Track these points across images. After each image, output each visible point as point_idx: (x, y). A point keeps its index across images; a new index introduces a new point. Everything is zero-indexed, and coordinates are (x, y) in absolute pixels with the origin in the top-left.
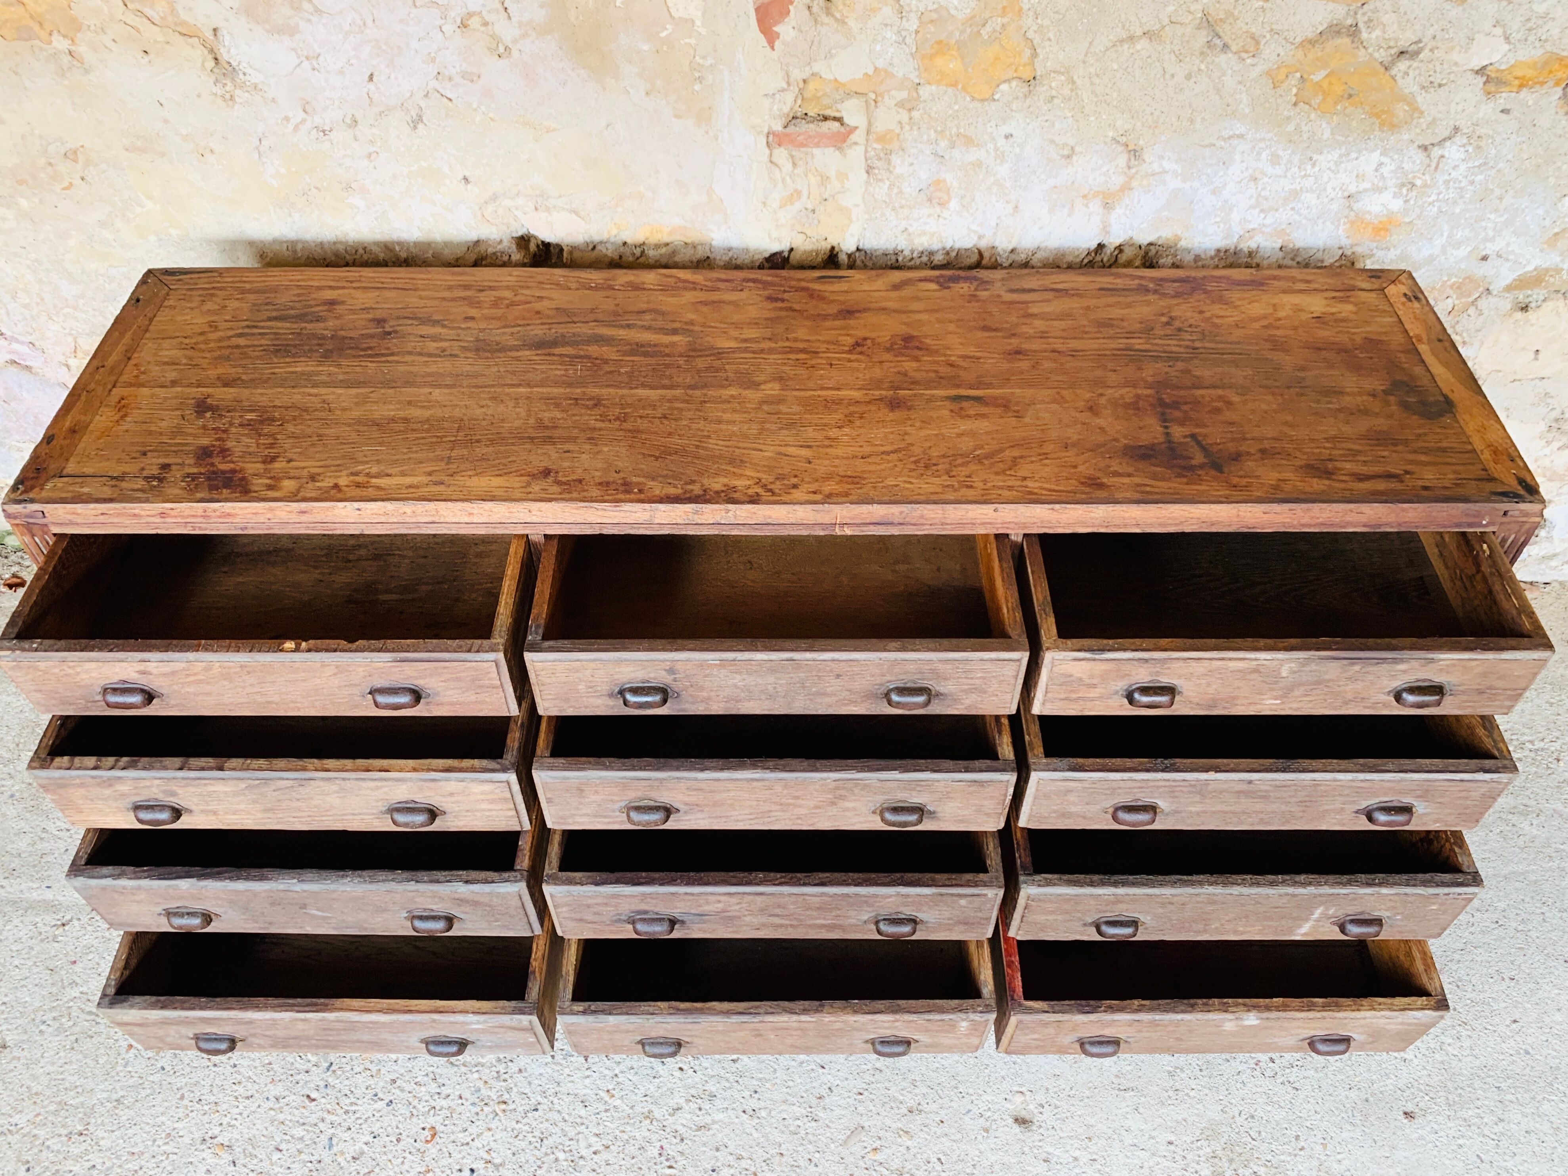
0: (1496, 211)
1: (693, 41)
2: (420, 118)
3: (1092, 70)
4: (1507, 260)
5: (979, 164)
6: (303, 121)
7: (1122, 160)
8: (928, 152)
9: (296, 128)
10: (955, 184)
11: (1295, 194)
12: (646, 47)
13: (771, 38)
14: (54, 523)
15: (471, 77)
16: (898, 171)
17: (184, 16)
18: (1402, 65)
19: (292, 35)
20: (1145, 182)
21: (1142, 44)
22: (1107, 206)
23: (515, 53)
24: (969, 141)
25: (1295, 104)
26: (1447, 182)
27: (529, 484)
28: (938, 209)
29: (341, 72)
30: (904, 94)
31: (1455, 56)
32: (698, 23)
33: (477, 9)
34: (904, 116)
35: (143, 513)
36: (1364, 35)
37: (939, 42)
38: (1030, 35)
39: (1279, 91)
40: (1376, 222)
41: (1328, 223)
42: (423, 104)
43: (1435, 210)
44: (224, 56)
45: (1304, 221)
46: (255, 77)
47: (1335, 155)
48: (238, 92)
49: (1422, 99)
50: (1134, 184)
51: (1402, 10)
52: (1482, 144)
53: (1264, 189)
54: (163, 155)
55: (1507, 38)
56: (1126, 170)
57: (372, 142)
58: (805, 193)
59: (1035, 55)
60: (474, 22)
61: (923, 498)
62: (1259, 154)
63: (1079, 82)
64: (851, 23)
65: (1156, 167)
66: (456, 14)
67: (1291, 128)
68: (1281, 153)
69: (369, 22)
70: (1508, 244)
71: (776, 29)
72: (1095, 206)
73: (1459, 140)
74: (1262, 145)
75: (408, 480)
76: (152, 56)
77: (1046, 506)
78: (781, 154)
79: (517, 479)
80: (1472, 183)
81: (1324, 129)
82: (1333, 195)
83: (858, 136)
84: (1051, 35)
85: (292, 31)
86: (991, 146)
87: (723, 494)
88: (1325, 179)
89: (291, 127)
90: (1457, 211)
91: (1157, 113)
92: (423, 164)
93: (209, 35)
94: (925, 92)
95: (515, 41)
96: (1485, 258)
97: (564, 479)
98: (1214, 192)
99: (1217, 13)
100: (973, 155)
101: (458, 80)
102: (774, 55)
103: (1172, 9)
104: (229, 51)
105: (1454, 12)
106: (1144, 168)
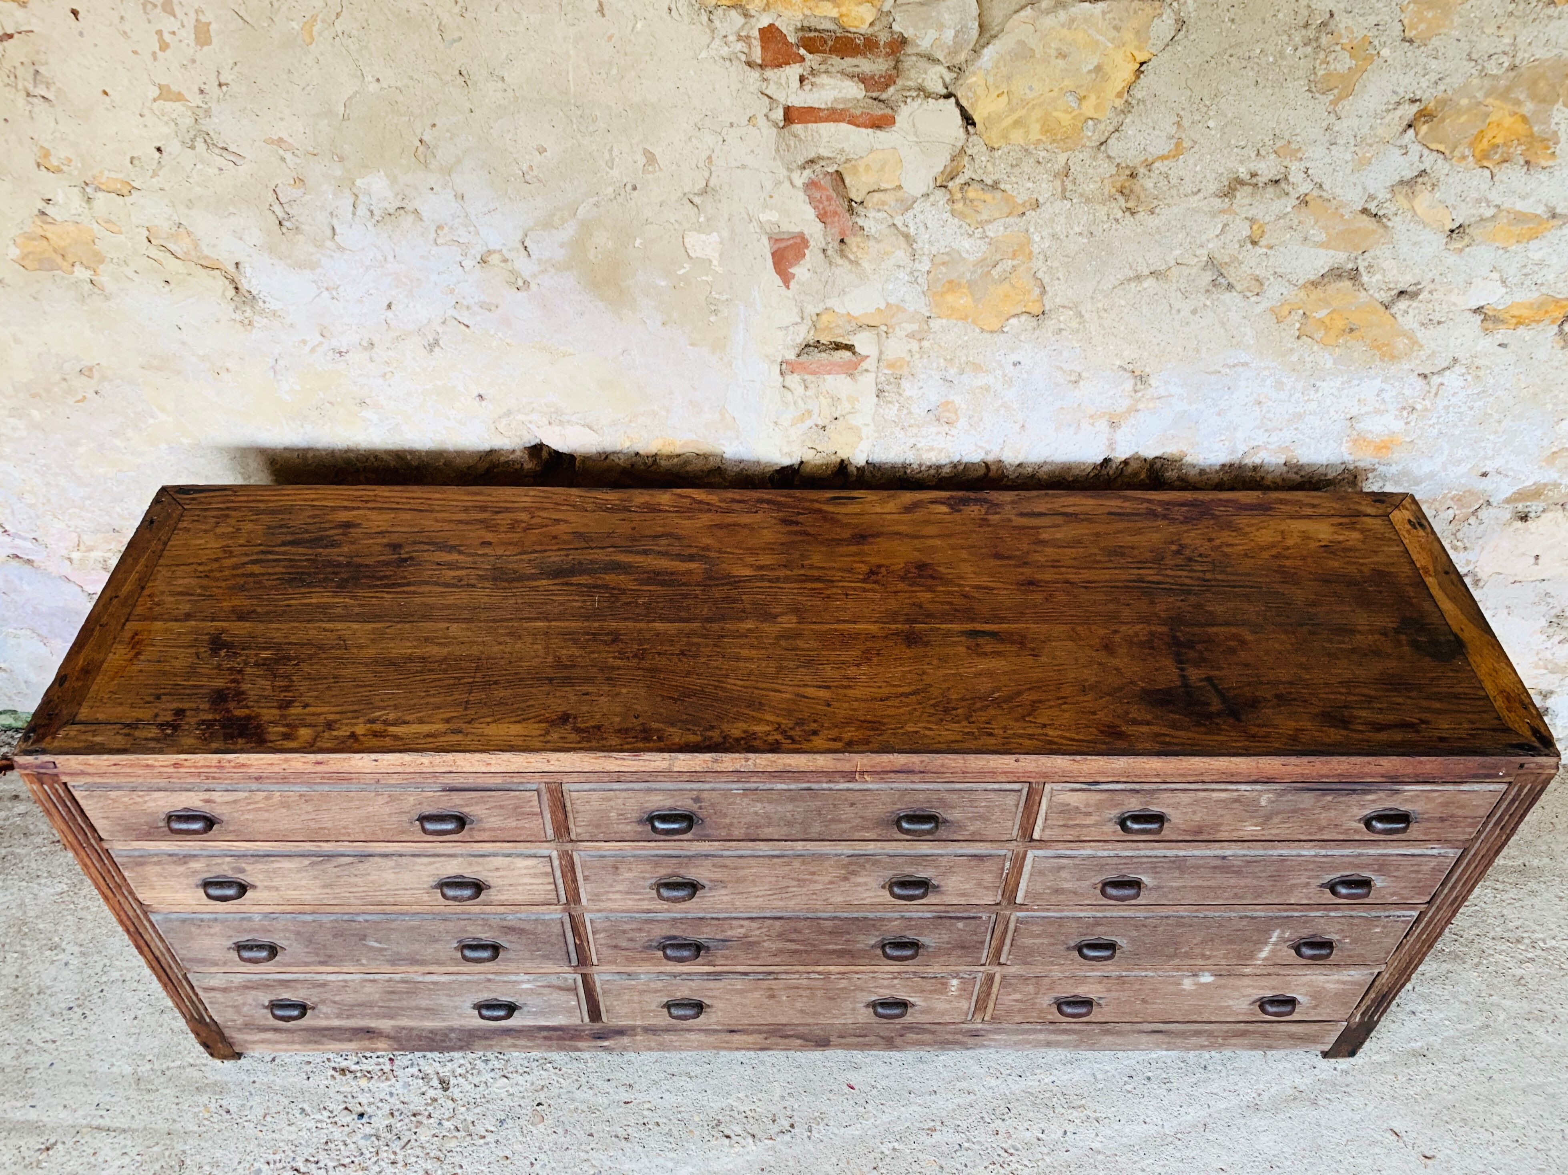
0: (1496, 432)
1: (709, 279)
2: (437, 342)
3: (1100, 305)
4: (1506, 476)
5: (988, 388)
6: (321, 343)
7: (1129, 385)
8: (938, 378)
9: (313, 350)
10: (963, 406)
11: (1299, 416)
12: (663, 283)
13: (786, 278)
14: (65, 774)
15: (488, 307)
16: (907, 394)
17: (207, 251)
18: (1403, 304)
19: (313, 269)
20: (1151, 405)
21: (1149, 283)
22: (1113, 424)
23: (533, 286)
24: (977, 368)
25: (1298, 338)
26: (1446, 408)
27: (547, 733)
28: (946, 428)
29: (360, 301)
30: (915, 327)
31: (1453, 298)
32: (715, 262)
33: (498, 247)
34: (914, 345)
35: (156, 764)
36: (1365, 278)
37: (951, 282)
38: (1040, 275)
39: (1282, 325)
40: (1378, 440)
41: (1331, 442)
42: (440, 330)
43: (1435, 431)
44: (244, 285)
45: (1307, 440)
46: (274, 305)
47: (1337, 382)
48: (257, 318)
49: (1421, 334)
50: (1140, 406)
51: (1402, 257)
52: (1481, 373)
53: (1268, 412)
54: (179, 373)
55: (1503, 282)
56: (1133, 394)
57: (388, 363)
58: (816, 411)
59: (1044, 291)
60: (495, 259)
61: (943, 746)
62: (1263, 380)
63: (1087, 316)
64: (865, 264)
65: (1162, 392)
66: (477, 250)
67: (1294, 358)
68: (1285, 380)
69: (390, 258)
70: (1507, 462)
71: (790, 270)
72: (1102, 425)
73: (1458, 369)
74: (1267, 373)
75: (426, 728)
76: (172, 286)
77: (1067, 757)
78: (793, 380)
79: (536, 726)
80: (1471, 408)
81: (1327, 360)
82: (1336, 417)
83: (869, 364)
84: (1060, 275)
85: (314, 266)
86: (999, 372)
87: (742, 742)
88: (1328, 403)
89: (307, 349)
90: (1457, 432)
91: (1163, 344)
92: (438, 383)
93: (231, 269)
94: (936, 324)
95: (534, 276)
96: (1484, 475)
97: (582, 726)
98: (1219, 414)
99: (1222, 257)
100: (982, 380)
101: (476, 309)
102: (789, 293)
103: (1178, 252)
104: (250, 282)
105: (1451, 259)
106: (1150, 392)
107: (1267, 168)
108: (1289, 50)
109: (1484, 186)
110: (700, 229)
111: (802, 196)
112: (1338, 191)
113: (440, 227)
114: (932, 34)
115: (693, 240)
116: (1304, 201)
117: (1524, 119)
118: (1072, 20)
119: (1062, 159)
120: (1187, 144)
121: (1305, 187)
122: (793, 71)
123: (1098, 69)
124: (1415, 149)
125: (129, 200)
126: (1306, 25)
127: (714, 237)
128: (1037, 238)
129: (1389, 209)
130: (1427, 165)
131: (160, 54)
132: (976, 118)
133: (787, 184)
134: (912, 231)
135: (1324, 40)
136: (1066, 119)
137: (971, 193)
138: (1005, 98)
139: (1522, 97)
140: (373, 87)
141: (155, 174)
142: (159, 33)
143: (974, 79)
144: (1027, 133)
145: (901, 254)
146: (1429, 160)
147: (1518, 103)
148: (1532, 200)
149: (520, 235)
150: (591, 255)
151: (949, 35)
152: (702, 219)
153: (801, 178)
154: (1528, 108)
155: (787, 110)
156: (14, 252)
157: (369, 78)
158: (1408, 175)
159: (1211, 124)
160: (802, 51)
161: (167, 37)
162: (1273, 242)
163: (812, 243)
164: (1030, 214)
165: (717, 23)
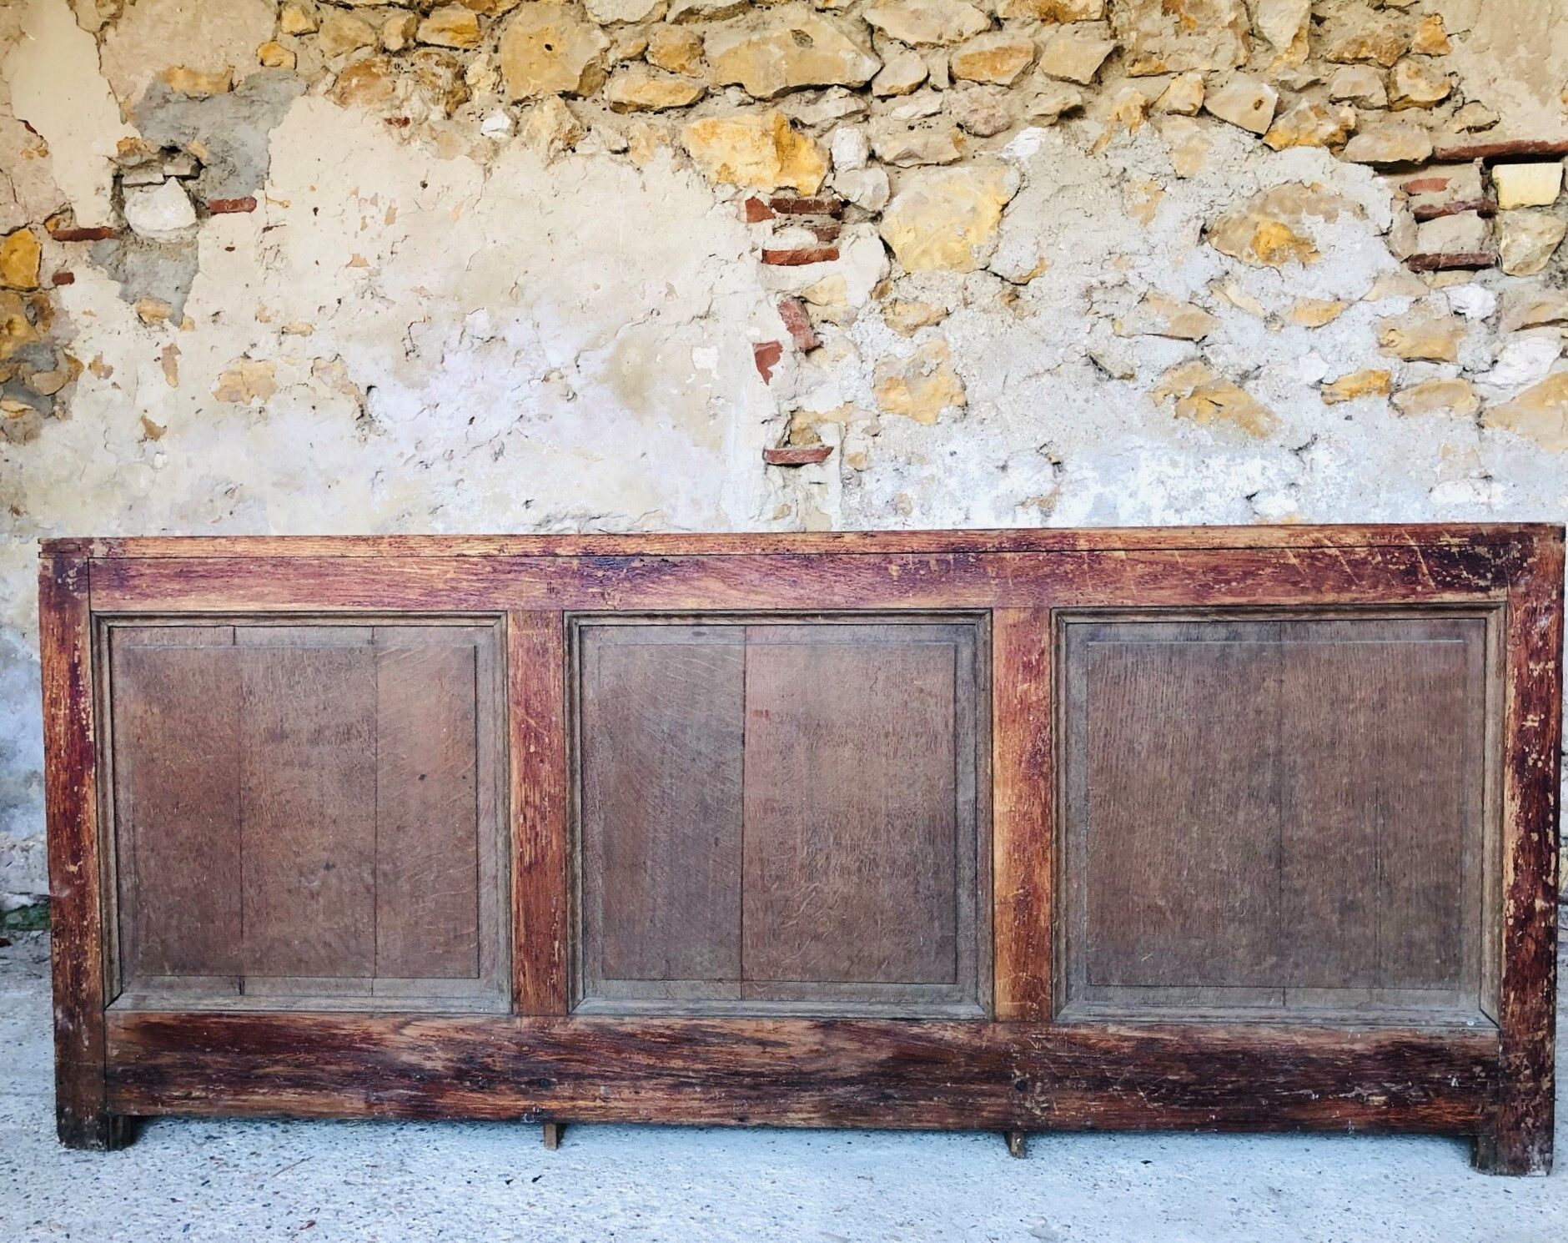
1: (709, 385)
2: (501, 452)
3: (1011, 398)
5: (932, 478)
6: (414, 456)
7: (1048, 472)
8: (891, 469)
9: (406, 463)
10: (915, 497)
11: (1198, 495)
12: (676, 392)
13: (767, 376)
15: (543, 417)
16: (868, 488)
17: (351, 377)
18: (1250, 384)
19: (422, 389)
20: (1071, 487)
21: (1046, 379)
22: (1044, 511)
23: (580, 397)
24: (922, 460)
25: (1176, 417)
26: (1324, 479)
28: (903, 518)
29: (451, 417)
30: (868, 423)
32: (714, 372)
33: (558, 366)
34: (870, 441)
36: (1213, 360)
37: (891, 379)
38: (959, 370)
39: (1161, 409)
40: (1280, 522)
42: (505, 441)
44: (369, 410)
46: (387, 424)
47: (1223, 460)
48: (371, 436)
49: (1276, 408)
50: (1063, 490)
51: (1235, 341)
52: (1341, 445)
53: (1172, 489)
54: (299, 489)
55: (1325, 360)
56: (1053, 480)
59: (964, 388)
60: (554, 376)
62: (1159, 460)
63: (1002, 409)
64: (825, 367)
65: (1077, 476)
66: (542, 371)
68: (1177, 458)
69: (479, 380)
71: (770, 369)
72: (1035, 512)
73: (1320, 445)
74: (1160, 452)
76: (317, 410)
78: (775, 474)
80: (1345, 478)
81: (1205, 436)
82: (1233, 495)
83: (834, 456)
84: (975, 372)
85: (423, 385)
86: (940, 463)
88: (1221, 480)
89: (403, 461)
91: (1068, 429)
92: (496, 490)
93: (363, 391)
94: (885, 419)
95: (581, 389)
98: (1131, 496)
99: (1096, 352)
100: (927, 471)
101: (535, 420)
102: (769, 388)
103: (1062, 350)
104: (375, 405)
105: (1275, 341)
106: (1068, 477)
107: (1112, 278)
108: (1102, 192)
109: (1278, 283)
110: (703, 345)
111: (776, 313)
112: (1168, 289)
113: (518, 353)
114: (858, 191)
115: (698, 354)
116: (1143, 299)
117: (1284, 227)
118: (951, 178)
119: (961, 278)
120: (1047, 262)
121: (1143, 288)
122: (768, 224)
123: (974, 209)
124: (1213, 253)
125: (308, 338)
126: (1108, 175)
127: (714, 350)
128: (951, 339)
129: (1210, 302)
130: (1227, 267)
131: (360, 232)
132: (894, 249)
133: (765, 303)
134: (859, 341)
135: (1125, 185)
136: (957, 247)
137: (898, 308)
138: (912, 234)
139: (1276, 211)
140: (490, 246)
141: (332, 317)
142: (364, 218)
143: (888, 219)
144: (932, 260)
145: (851, 357)
146: (1228, 264)
147: (1275, 215)
148: (1317, 289)
149: (575, 355)
150: (624, 367)
151: (869, 191)
152: (705, 336)
153: (775, 301)
154: (1283, 219)
155: (765, 253)
156: (216, 386)
157: (490, 240)
158: (1217, 274)
159: (1061, 246)
160: (774, 210)
161: (368, 220)
162: (1130, 330)
163: (784, 348)
164: (944, 323)
165: (718, 193)
